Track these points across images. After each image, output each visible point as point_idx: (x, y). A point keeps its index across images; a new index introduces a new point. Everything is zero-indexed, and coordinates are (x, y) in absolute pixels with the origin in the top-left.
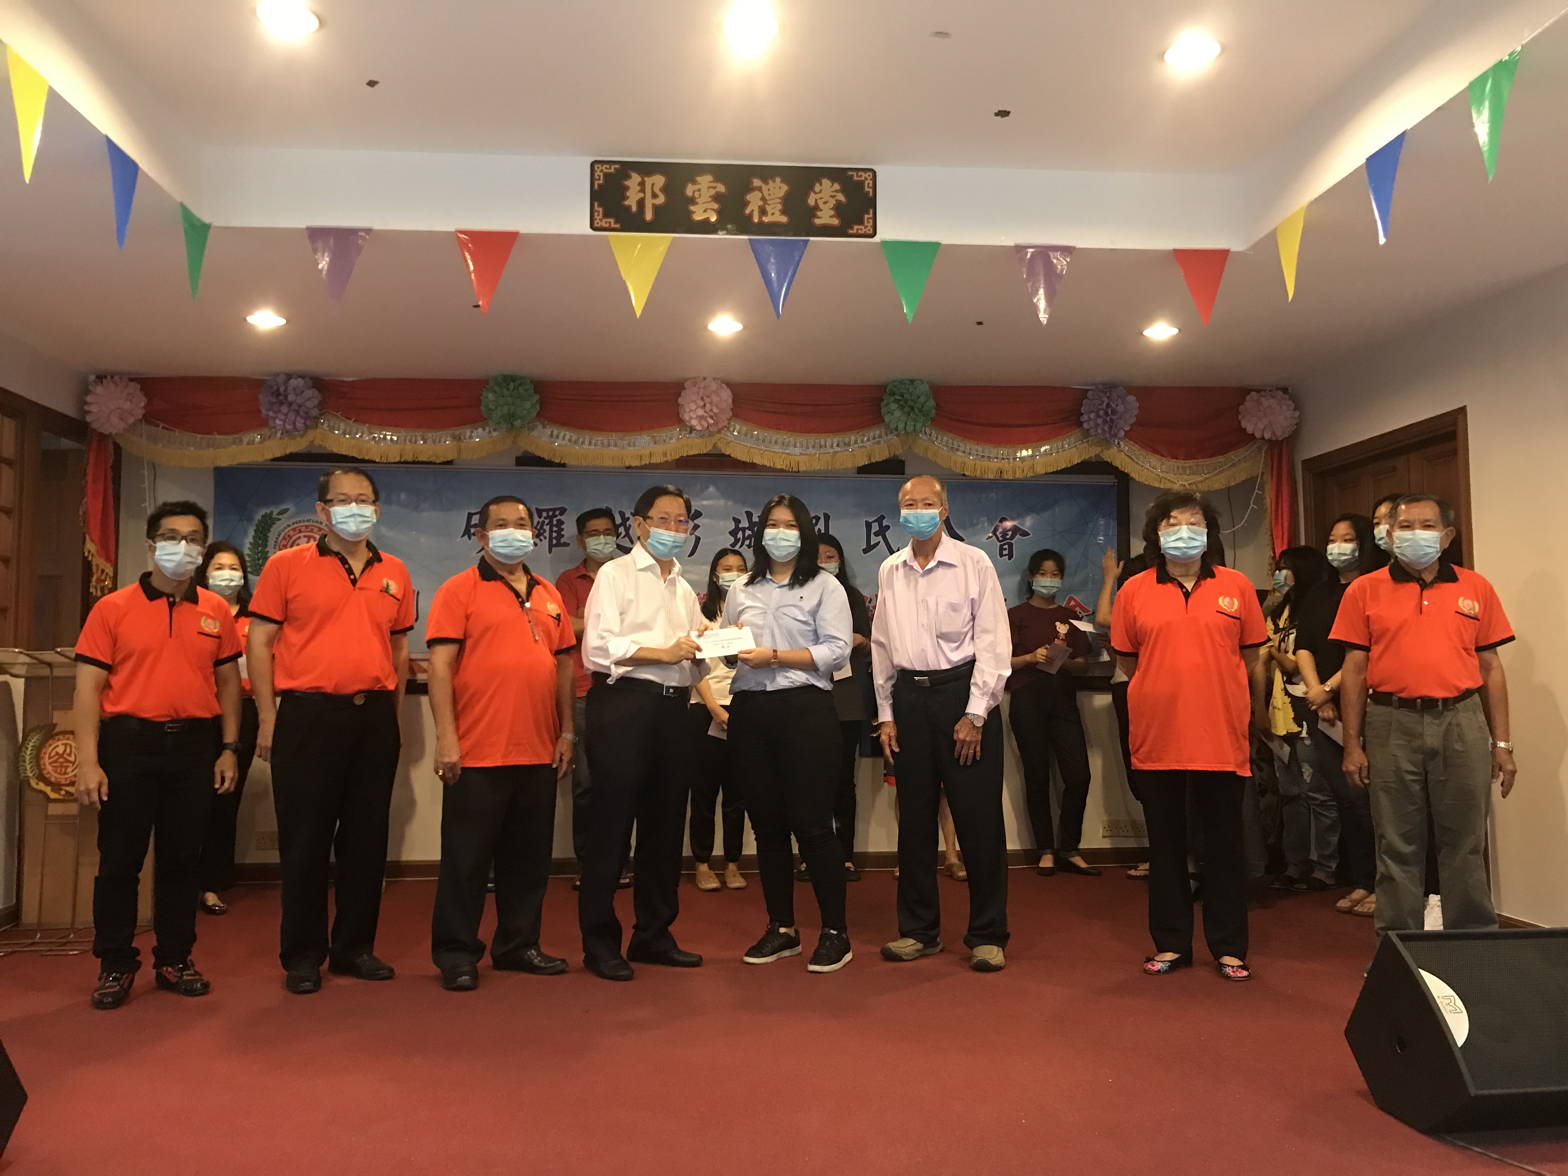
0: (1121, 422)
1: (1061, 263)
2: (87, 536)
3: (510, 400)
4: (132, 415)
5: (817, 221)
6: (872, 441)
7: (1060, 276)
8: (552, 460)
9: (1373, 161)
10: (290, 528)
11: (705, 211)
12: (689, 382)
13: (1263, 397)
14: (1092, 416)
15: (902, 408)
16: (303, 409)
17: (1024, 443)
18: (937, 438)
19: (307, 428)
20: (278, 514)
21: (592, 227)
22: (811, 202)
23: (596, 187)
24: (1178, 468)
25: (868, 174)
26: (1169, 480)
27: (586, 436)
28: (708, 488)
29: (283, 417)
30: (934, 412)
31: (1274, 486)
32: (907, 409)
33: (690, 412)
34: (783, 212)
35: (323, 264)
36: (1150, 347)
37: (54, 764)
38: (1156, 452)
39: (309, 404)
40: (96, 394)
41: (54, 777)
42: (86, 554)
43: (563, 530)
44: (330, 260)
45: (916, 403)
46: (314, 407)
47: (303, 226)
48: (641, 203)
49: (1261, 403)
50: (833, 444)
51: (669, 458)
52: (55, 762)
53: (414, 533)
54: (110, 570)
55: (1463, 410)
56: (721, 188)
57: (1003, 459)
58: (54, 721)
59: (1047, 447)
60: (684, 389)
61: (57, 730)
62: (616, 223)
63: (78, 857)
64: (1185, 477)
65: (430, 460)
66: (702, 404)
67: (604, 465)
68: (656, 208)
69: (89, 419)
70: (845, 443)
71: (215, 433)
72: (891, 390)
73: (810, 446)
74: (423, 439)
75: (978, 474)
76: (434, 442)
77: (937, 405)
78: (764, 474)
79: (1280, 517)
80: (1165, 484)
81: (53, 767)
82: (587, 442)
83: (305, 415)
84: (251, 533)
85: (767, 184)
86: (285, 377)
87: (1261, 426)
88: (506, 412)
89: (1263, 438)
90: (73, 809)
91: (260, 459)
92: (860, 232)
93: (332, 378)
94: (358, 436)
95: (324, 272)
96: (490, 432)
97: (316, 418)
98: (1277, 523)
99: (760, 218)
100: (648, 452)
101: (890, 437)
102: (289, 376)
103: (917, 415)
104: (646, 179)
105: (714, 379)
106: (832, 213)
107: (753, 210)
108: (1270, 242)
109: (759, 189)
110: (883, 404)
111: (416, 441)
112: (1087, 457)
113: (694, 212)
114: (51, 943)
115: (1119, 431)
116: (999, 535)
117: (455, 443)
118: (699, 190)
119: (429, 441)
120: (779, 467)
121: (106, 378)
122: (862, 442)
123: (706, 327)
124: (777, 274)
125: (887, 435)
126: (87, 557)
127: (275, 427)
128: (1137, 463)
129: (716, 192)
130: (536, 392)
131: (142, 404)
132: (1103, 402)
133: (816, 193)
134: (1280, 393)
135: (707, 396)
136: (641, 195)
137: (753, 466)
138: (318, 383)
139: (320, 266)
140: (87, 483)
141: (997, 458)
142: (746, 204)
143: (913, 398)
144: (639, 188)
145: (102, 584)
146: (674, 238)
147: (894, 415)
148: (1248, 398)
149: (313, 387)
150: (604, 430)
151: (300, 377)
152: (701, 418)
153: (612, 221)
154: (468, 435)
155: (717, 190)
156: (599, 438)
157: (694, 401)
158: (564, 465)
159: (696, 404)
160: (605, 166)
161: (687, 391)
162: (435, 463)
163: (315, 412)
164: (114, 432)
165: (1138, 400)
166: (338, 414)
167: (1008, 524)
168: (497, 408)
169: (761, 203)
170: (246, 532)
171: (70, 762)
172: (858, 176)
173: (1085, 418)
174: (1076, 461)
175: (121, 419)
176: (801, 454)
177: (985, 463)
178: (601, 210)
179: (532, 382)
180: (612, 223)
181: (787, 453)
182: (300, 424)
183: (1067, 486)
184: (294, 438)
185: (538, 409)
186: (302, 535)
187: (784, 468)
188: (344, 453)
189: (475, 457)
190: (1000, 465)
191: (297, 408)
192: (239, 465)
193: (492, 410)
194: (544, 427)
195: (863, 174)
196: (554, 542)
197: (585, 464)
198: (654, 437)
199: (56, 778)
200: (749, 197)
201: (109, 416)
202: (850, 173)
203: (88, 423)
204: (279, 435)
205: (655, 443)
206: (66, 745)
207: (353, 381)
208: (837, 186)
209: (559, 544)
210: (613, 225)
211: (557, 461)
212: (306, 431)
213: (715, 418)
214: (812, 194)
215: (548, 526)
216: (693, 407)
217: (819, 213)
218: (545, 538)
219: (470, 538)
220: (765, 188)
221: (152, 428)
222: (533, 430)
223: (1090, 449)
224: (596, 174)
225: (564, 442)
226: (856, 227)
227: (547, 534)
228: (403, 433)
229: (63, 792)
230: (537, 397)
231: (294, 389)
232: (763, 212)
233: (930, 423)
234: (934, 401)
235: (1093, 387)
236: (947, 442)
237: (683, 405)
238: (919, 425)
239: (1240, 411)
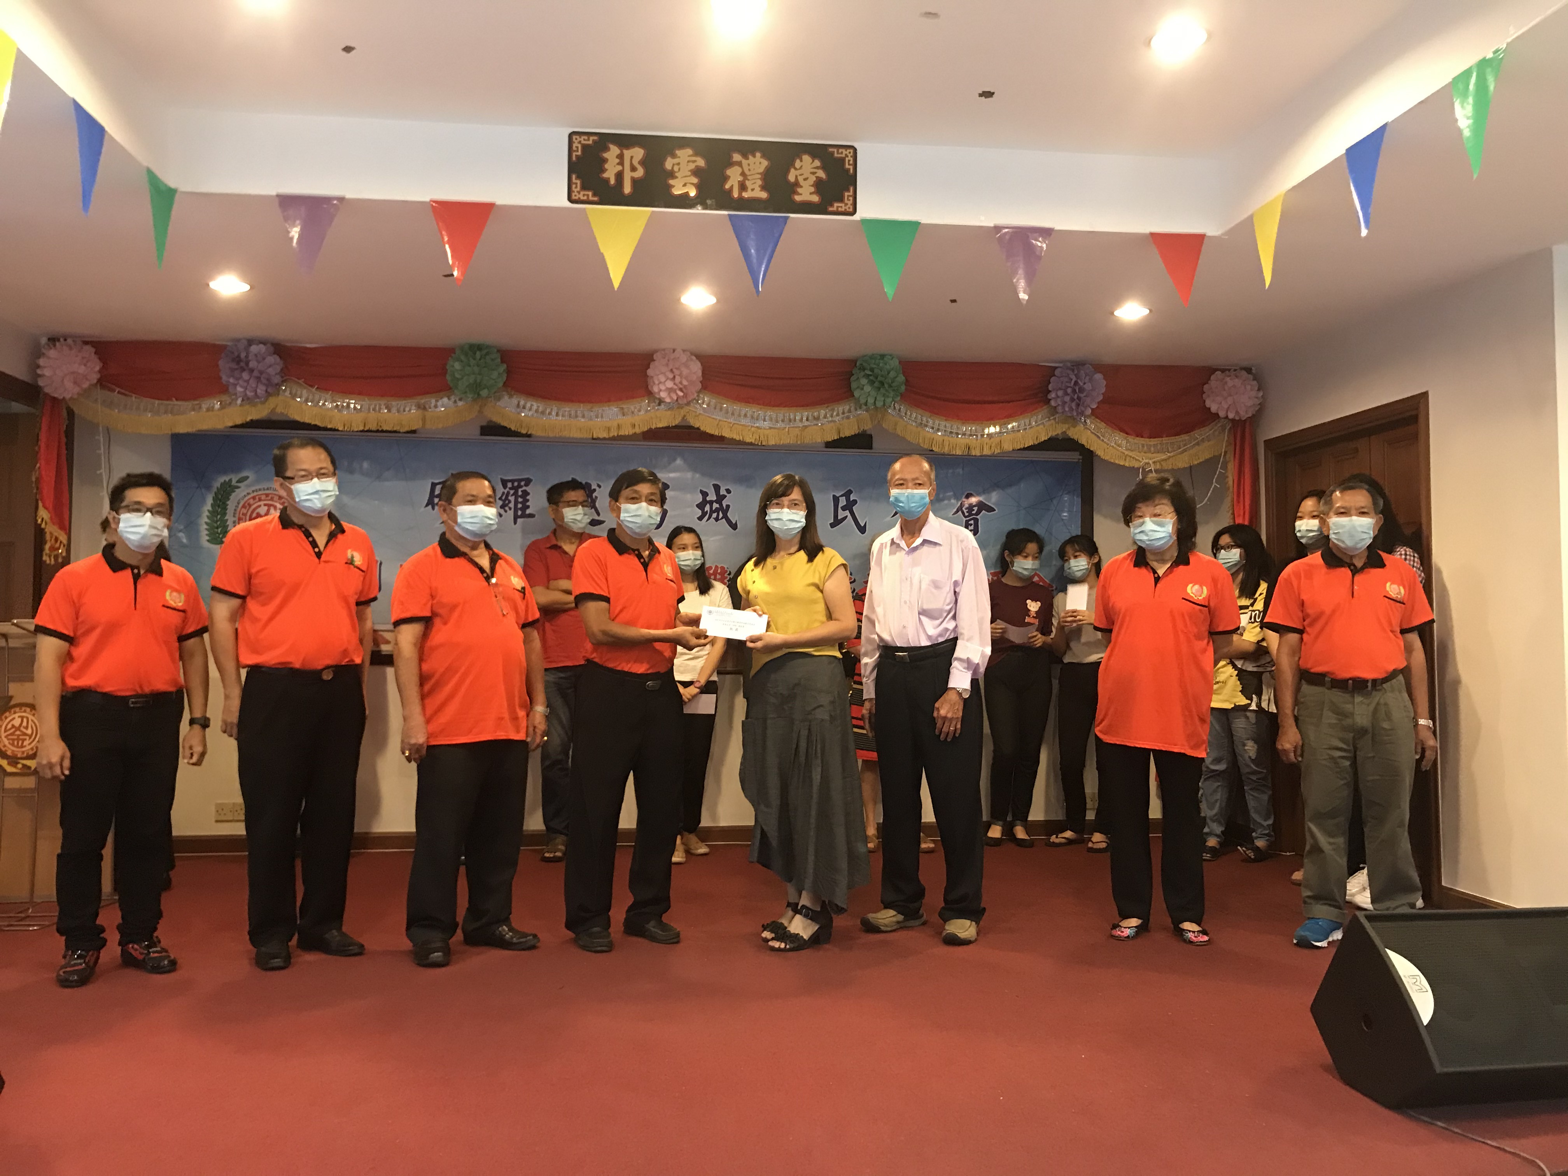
0: (1088, 400)
1: (1041, 244)
2: (40, 504)
3: (476, 369)
4: (87, 379)
5: (797, 198)
6: (841, 416)
7: (1039, 258)
8: (519, 431)
9: (1351, 151)
10: (250, 496)
11: (685, 185)
12: (658, 354)
13: (1230, 376)
14: (1060, 393)
15: (872, 383)
16: (264, 375)
17: (991, 420)
18: (906, 414)
19: (268, 394)
20: (238, 482)
21: (570, 199)
22: (791, 178)
23: (574, 158)
24: (1143, 446)
25: (848, 151)
26: (1133, 458)
27: (553, 408)
28: (675, 460)
29: (245, 384)
30: (903, 388)
31: (1237, 465)
32: (877, 384)
33: (659, 384)
34: (763, 188)
35: (295, 232)
36: (1120, 328)
37: (10, 737)
38: (1122, 430)
39: (270, 370)
40: (49, 358)
41: (10, 750)
42: (39, 521)
43: (528, 501)
44: (301, 229)
45: (886, 378)
46: (276, 374)
47: (274, 193)
48: (620, 176)
49: (1226, 383)
50: (802, 419)
51: (638, 430)
52: (12, 734)
53: (376, 502)
54: (63, 538)
55: (1425, 395)
56: (701, 162)
57: (971, 435)
58: (10, 694)
59: (1014, 424)
60: (654, 360)
61: (13, 703)
62: (594, 195)
63: (36, 832)
64: (1150, 455)
65: (395, 429)
66: (671, 376)
67: (571, 436)
68: (634, 181)
69: (41, 383)
70: (814, 417)
71: (174, 399)
72: (861, 364)
73: (780, 419)
74: (386, 408)
75: (946, 450)
76: (398, 411)
77: (907, 380)
78: (731, 446)
79: (1242, 498)
80: (1130, 461)
81: (8, 739)
82: (554, 413)
83: (264, 381)
84: (209, 501)
85: (747, 159)
86: (246, 343)
87: (1225, 405)
88: (471, 381)
89: (1227, 417)
90: (30, 782)
91: (220, 426)
92: (840, 209)
93: (294, 345)
94: (320, 404)
95: (295, 241)
96: (455, 402)
97: (278, 385)
98: (1238, 502)
99: (740, 193)
100: (615, 424)
101: (859, 412)
102: (250, 342)
103: (887, 391)
104: (625, 152)
105: (684, 351)
106: (812, 189)
107: (732, 187)
108: (1247, 227)
109: (739, 164)
110: (852, 378)
111: (380, 409)
112: (1054, 434)
113: (674, 186)
114: (11, 917)
115: (1086, 409)
116: (965, 511)
117: (420, 411)
118: (678, 164)
119: (394, 410)
120: (748, 440)
121: (59, 340)
122: (832, 416)
123: (679, 299)
124: (757, 251)
125: (856, 409)
126: (40, 525)
127: (235, 394)
128: (1103, 440)
129: (696, 166)
130: (503, 361)
131: (97, 368)
132: (1071, 379)
133: (796, 169)
134: (1244, 373)
135: (676, 368)
136: (620, 168)
137: (721, 439)
138: (279, 349)
139: (291, 235)
140: (39, 448)
141: (964, 434)
142: (726, 178)
143: (883, 373)
144: (618, 161)
145: (56, 553)
146: (653, 212)
147: (864, 389)
148: (1212, 377)
149: (274, 354)
150: (572, 401)
151: (261, 343)
152: (670, 390)
153: (590, 193)
154: (433, 405)
155: (695, 164)
156: (567, 408)
157: (664, 373)
158: (529, 436)
159: (665, 375)
160: (583, 137)
161: (656, 363)
162: (399, 432)
163: (277, 379)
164: (68, 396)
165: (1105, 378)
166: (300, 381)
167: (974, 500)
168: (462, 379)
169: (740, 178)
170: (203, 501)
171: (25, 734)
172: (838, 153)
173: (1052, 395)
174: (1043, 438)
175: (75, 383)
176: (770, 428)
177: (953, 440)
178: (578, 182)
179: (498, 351)
180: (590, 196)
181: (757, 427)
182: (261, 390)
183: (1032, 462)
184: (254, 405)
185: (505, 378)
186: (262, 503)
187: (753, 441)
188: (307, 420)
189: (440, 426)
190: (968, 441)
191: (259, 375)
192: (199, 431)
193: (458, 380)
194: (511, 396)
195: (844, 151)
196: (520, 513)
197: (551, 435)
198: (622, 409)
199: (13, 751)
200: (729, 172)
201: (62, 381)
202: (830, 150)
203: (40, 387)
204: (239, 401)
205: (624, 415)
206: (22, 718)
207: (315, 349)
208: (817, 163)
209: (524, 516)
210: (591, 198)
211: (524, 432)
212: (266, 400)
213: (684, 390)
214: (792, 170)
215: (514, 497)
216: (663, 379)
217: (799, 190)
218: (510, 509)
219: (433, 509)
220: (744, 162)
221: (109, 393)
222: (499, 399)
223: (1057, 425)
224: (574, 145)
225: (530, 413)
226: (836, 205)
227: (512, 505)
228: (367, 402)
229: (20, 766)
230: (505, 366)
231: (256, 355)
232: (743, 187)
233: (899, 398)
234: (904, 376)
235: (1061, 365)
236: (915, 418)
237: (652, 377)
238: (889, 400)
239: (1205, 390)
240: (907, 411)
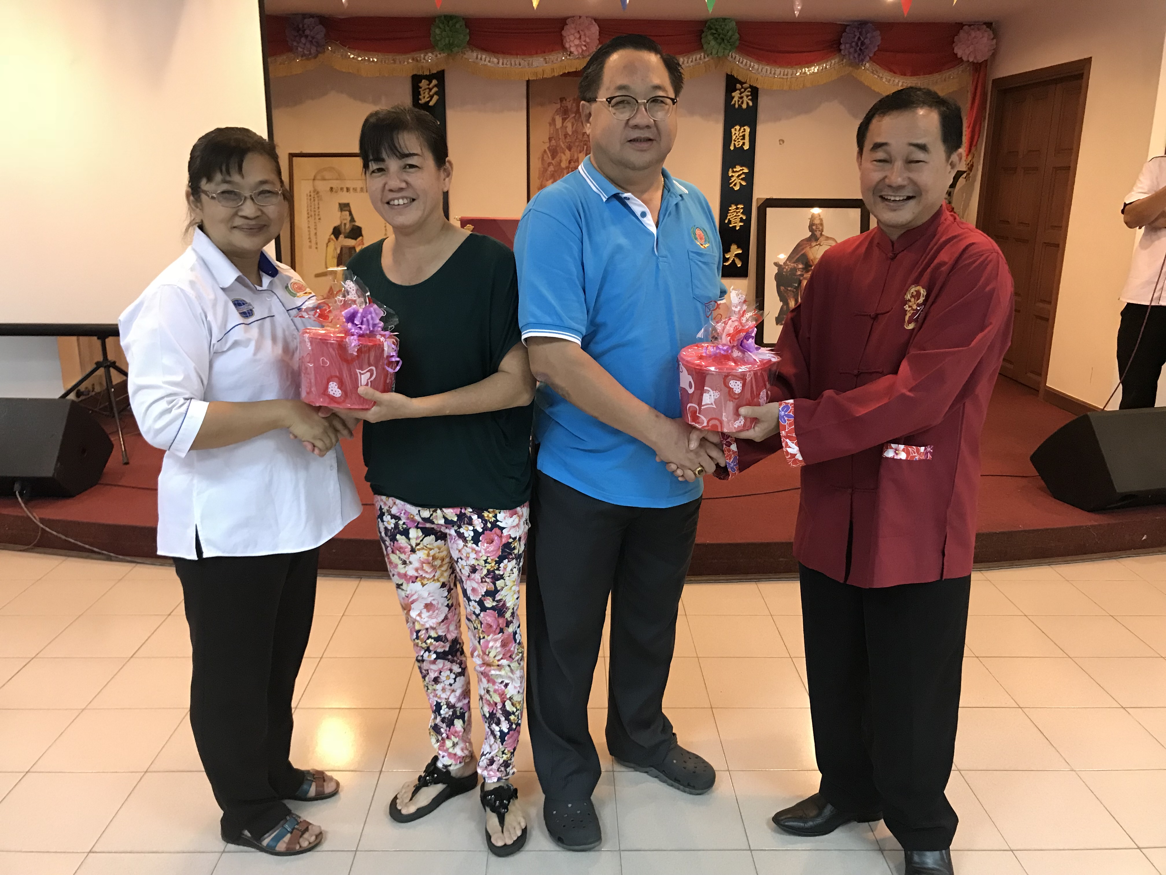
0: (868, 50)
3: (450, 33)
6: (694, 62)
12: (570, 19)
13: (973, 30)
14: (848, 46)
15: (716, 39)
16: (315, 39)
17: (799, 64)
29: (302, 46)
30: (737, 43)
32: (719, 40)
33: (570, 42)
38: (891, 71)
39: (318, 35)
45: (725, 36)
46: (322, 38)
49: (970, 35)
51: (556, 74)
55: (1089, 60)
57: (784, 76)
59: (815, 67)
60: (567, 25)
66: (578, 36)
72: (709, 26)
74: (392, 61)
75: (766, 86)
76: (400, 62)
77: (741, 37)
82: (501, 63)
83: (314, 43)
86: (301, 16)
87: (968, 52)
88: (447, 42)
89: (968, 61)
93: (330, 15)
96: (436, 55)
97: (324, 46)
100: (541, 70)
101: (707, 59)
102: (304, 16)
103: (726, 45)
105: (587, 17)
110: (704, 35)
111: (388, 60)
112: (843, 75)
115: (865, 57)
117: (415, 62)
119: (398, 61)
122: (688, 63)
125: (704, 58)
127: (296, 51)
132: (855, 36)
134: (986, 28)
135: (582, 31)
138: (321, 18)
141: (779, 75)
143: (724, 32)
147: (710, 44)
148: (961, 31)
149: (319, 24)
150: (511, 54)
151: (311, 16)
152: (577, 46)
154: (422, 58)
156: (509, 59)
157: (573, 34)
159: (574, 36)
161: (568, 27)
163: (323, 42)
165: (881, 34)
166: (336, 41)
168: (441, 40)
173: (842, 47)
174: (835, 78)
177: (771, 79)
179: (463, 19)
182: (312, 49)
184: (308, 59)
185: (468, 39)
190: (781, 80)
191: (311, 39)
193: (438, 40)
194: (472, 51)
198: (545, 59)
204: (300, 57)
205: (546, 63)
207: (345, 19)
212: (317, 55)
213: (587, 46)
216: (572, 38)
222: (465, 54)
223: (846, 68)
225: (485, 63)
228: (380, 56)
230: (468, 31)
231: (309, 26)
233: (734, 51)
234: (739, 34)
235: (851, 23)
236: (746, 64)
237: (565, 37)
238: (727, 52)
239: (955, 40)
240: (740, 59)
